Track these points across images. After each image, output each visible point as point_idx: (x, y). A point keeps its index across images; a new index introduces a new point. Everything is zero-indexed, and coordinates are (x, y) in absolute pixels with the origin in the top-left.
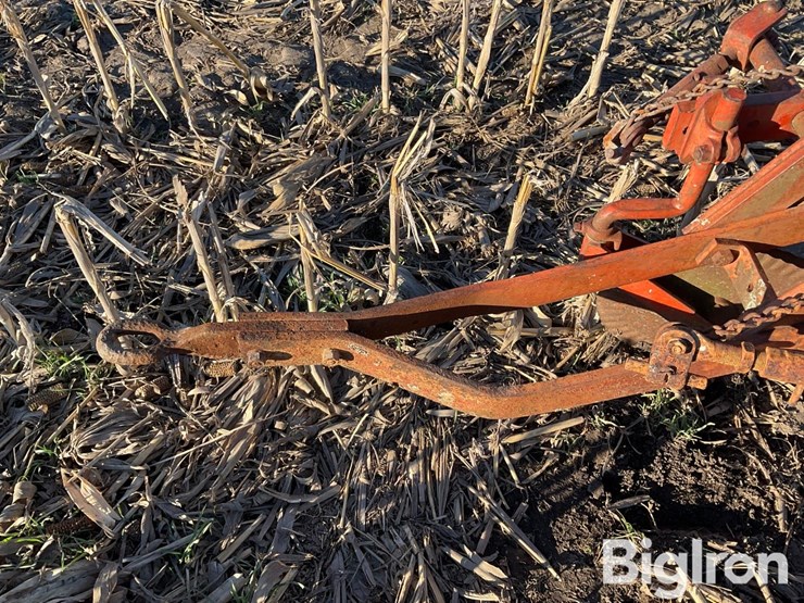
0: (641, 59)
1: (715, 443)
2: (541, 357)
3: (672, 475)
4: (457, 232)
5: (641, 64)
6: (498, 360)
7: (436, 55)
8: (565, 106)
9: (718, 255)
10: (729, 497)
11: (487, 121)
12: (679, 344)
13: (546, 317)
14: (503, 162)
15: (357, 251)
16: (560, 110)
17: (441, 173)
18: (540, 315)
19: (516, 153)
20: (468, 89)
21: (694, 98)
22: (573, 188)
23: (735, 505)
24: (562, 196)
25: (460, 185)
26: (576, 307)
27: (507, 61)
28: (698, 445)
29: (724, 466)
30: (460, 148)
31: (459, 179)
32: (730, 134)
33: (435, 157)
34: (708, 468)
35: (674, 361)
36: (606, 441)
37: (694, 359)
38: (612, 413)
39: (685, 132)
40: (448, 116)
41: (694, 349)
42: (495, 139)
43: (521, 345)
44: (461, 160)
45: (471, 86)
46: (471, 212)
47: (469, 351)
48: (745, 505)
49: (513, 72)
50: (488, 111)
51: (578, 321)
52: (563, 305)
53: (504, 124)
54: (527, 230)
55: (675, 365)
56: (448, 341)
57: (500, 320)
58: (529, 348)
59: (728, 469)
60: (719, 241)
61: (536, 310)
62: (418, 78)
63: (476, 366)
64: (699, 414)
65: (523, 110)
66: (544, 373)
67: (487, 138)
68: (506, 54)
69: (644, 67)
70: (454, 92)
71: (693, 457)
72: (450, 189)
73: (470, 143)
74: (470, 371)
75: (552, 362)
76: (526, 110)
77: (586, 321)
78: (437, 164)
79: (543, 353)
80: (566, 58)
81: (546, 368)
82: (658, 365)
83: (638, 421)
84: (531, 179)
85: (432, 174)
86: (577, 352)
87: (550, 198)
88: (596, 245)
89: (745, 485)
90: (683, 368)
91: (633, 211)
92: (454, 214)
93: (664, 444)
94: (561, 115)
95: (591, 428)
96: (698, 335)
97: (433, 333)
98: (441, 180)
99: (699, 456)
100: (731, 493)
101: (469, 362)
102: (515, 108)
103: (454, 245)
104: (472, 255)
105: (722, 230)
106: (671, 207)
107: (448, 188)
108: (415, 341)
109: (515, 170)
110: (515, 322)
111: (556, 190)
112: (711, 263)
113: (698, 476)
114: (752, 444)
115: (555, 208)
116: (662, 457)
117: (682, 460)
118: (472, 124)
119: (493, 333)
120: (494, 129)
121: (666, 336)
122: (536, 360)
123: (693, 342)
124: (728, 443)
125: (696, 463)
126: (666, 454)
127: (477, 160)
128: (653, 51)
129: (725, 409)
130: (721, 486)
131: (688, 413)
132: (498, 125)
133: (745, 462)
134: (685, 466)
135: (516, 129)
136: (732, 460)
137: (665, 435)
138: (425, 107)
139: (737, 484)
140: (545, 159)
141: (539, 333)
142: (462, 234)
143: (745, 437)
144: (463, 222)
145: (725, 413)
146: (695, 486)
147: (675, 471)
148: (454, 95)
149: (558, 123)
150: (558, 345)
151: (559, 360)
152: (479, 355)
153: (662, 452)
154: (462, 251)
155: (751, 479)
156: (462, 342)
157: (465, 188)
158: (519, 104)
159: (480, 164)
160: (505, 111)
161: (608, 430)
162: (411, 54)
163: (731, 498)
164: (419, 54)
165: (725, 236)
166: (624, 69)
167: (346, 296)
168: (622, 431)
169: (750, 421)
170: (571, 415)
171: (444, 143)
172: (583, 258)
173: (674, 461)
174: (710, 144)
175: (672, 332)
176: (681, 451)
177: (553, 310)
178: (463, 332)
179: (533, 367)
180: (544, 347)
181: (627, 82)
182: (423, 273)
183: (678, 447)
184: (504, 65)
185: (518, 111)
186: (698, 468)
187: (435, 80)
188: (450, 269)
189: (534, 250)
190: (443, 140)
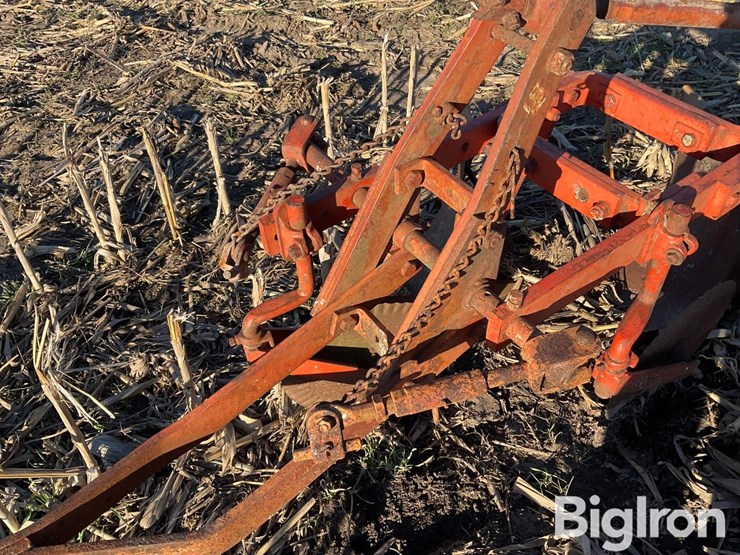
0: (260, 169)
1: (426, 462)
2: (263, 458)
3: (405, 509)
4: (148, 377)
5: (261, 173)
6: (224, 482)
7: (79, 222)
8: (210, 228)
9: (343, 323)
10: (454, 503)
11: (145, 264)
12: (323, 423)
13: (254, 420)
14: (172, 295)
15: (52, 439)
16: (206, 234)
17: (115, 328)
18: (248, 420)
19: (181, 283)
20: (113, 245)
21: (271, 212)
22: (241, 295)
23: (462, 507)
24: (234, 306)
25: (137, 331)
26: (276, 399)
27: (148, 206)
28: (415, 471)
29: (440, 479)
30: (128, 298)
31: (134, 327)
32: (307, 230)
33: (105, 315)
34: (430, 487)
35: (328, 437)
36: (340, 508)
37: (342, 427)
38: (338, 479)
39: (276, 239)
40: (105, 274)
41: (337, 420)
42: (159, 278)
43: (240, 457)
44: (132, 308)
45: (115, 242)
46: (154, 353)
47: (194, 489)
48: (469, 503)
49: (156, 214)
50: (142, 256)
51: (280, 412)
52: (265, 402)
53: (162, 262)
54: (214, 347)
55: (330, 439)
56: (170, 487)
57: (213, 444)
58: (250, 456)
59: (444, 479)
60: (338, 313)
61: (243, 418)
62: (67, 249)
63: (205, 498)
64: (405, 444)
65: (174, 245)
66: (270, 473)
67: (149, 279)
68: (144, 201)
69: (265, 175)
70: (101, 252)
71: (415, 484)
72: (128, 340)
73: (136, 289)
74: (202, 506)
75: (273, 459)
76: (177, 244)
77: (287, 408)
78: (109, 321)
79: (264, 453)
80: (198, 188)
81: (270, 467)
82: (317, 447)
83: (361, 475)
84: (174, 317)
85: (107, 332)
86: (291, 439)
87: (224, 311)
88: (254, 350)
89: (462, 486)
90: (337, 440)
91: (269, 312)
92: (139, 361)
93: (388, 485)
94: (209, 237)
95: (326, 502)
96: (336, 407)
97: (153, 487)
98: (117, 334)
99: (418, 479)
100: (455, 499)
101: (198, 497)
102: (166, 246)
103: (150, 390)
104: (170, 392)
105: (336, 304)
106: (298, 297)
107: (126, 338)
108: (138, 503)
109: (186, 298)
110: (227, 439)
111: (227, 302)
112: (342, 331)
113: (424, 498)
114: (454, 447)
115: (232, 318)
116: (392, 496)
117: (407, 491)
118: (131, 272)
119: (210, 459)
120: (154, 269)
121: (312, 420)
122: (259, 464)
123: (334, 415)
124: (436, 456)
125: (419, 487)
126: (393, 492)
127: (147, 302)
128: (268, 160)
129: (424, 428)
130: (445, 496)
131: (397, 448)
132: (157, 264)
133: (454, 466)
134: (411, 494)
135: (174, 263)
136: (443, 470)
137: (386, 475)
138: (80, 273)
139: (456, 489)
140: (208, 279)
141: (253, 438)
142: (154, 377)
143: (447, 445)
144: (151, 365)
145: (425, 432)
146: (426, 508)
147: (407, 504)
148: (103, 254)
149: (209, 245)
150: (274, 440)
151: (279, 453)
152: (206, 485)
153: (390, 492)
154: (160, 392)
155: (464, 479)
156: (185, 480)
157: (143, 333)
158: (167, 241)
159: (152, 305)
160: (158, 251)
161: (339, 497)
162: (54, 229)
163: (456, 503)
164: (62, 226)
165: (342, 306)
166: (250, 181)
167: (51, 492)
168: (351, 493)
169: (446, 429)
170: (306, 499)
171: (109, 299)
172: (250, 364)
173: (402, 495)
174: (297, 243)
175: (315, 414)
176: (404, 483)
177: (258, 410)
178: (182, 472)
179: (259, 472)
180: (263, 447)
181: (255, 192)
182: (125, 431)
183: (399, 481)
184: (146, 210)
185: (170, 247)
186: (421, 491)
187: (84, 245)
188: (154, 414)
189: (225, 363)
190: (107, 297)
